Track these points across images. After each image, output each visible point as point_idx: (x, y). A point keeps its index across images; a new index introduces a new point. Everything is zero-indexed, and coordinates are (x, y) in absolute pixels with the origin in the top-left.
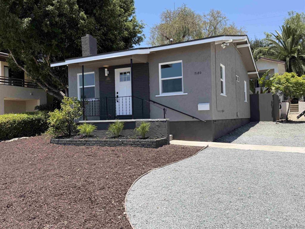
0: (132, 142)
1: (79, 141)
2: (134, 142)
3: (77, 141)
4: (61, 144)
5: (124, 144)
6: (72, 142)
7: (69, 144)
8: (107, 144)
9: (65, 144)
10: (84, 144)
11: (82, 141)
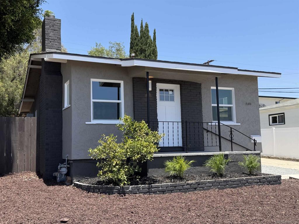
0: (258, 180)
1: (188, 184)
2: (260, 180)
3: (184, 185)
4: (155, 192)
5: (248, 183)
6: (176, 188)
7: (172, 191)
8: (227, 185)
9: (163, 192)
10: (195, 188)
11: (192, 184)
